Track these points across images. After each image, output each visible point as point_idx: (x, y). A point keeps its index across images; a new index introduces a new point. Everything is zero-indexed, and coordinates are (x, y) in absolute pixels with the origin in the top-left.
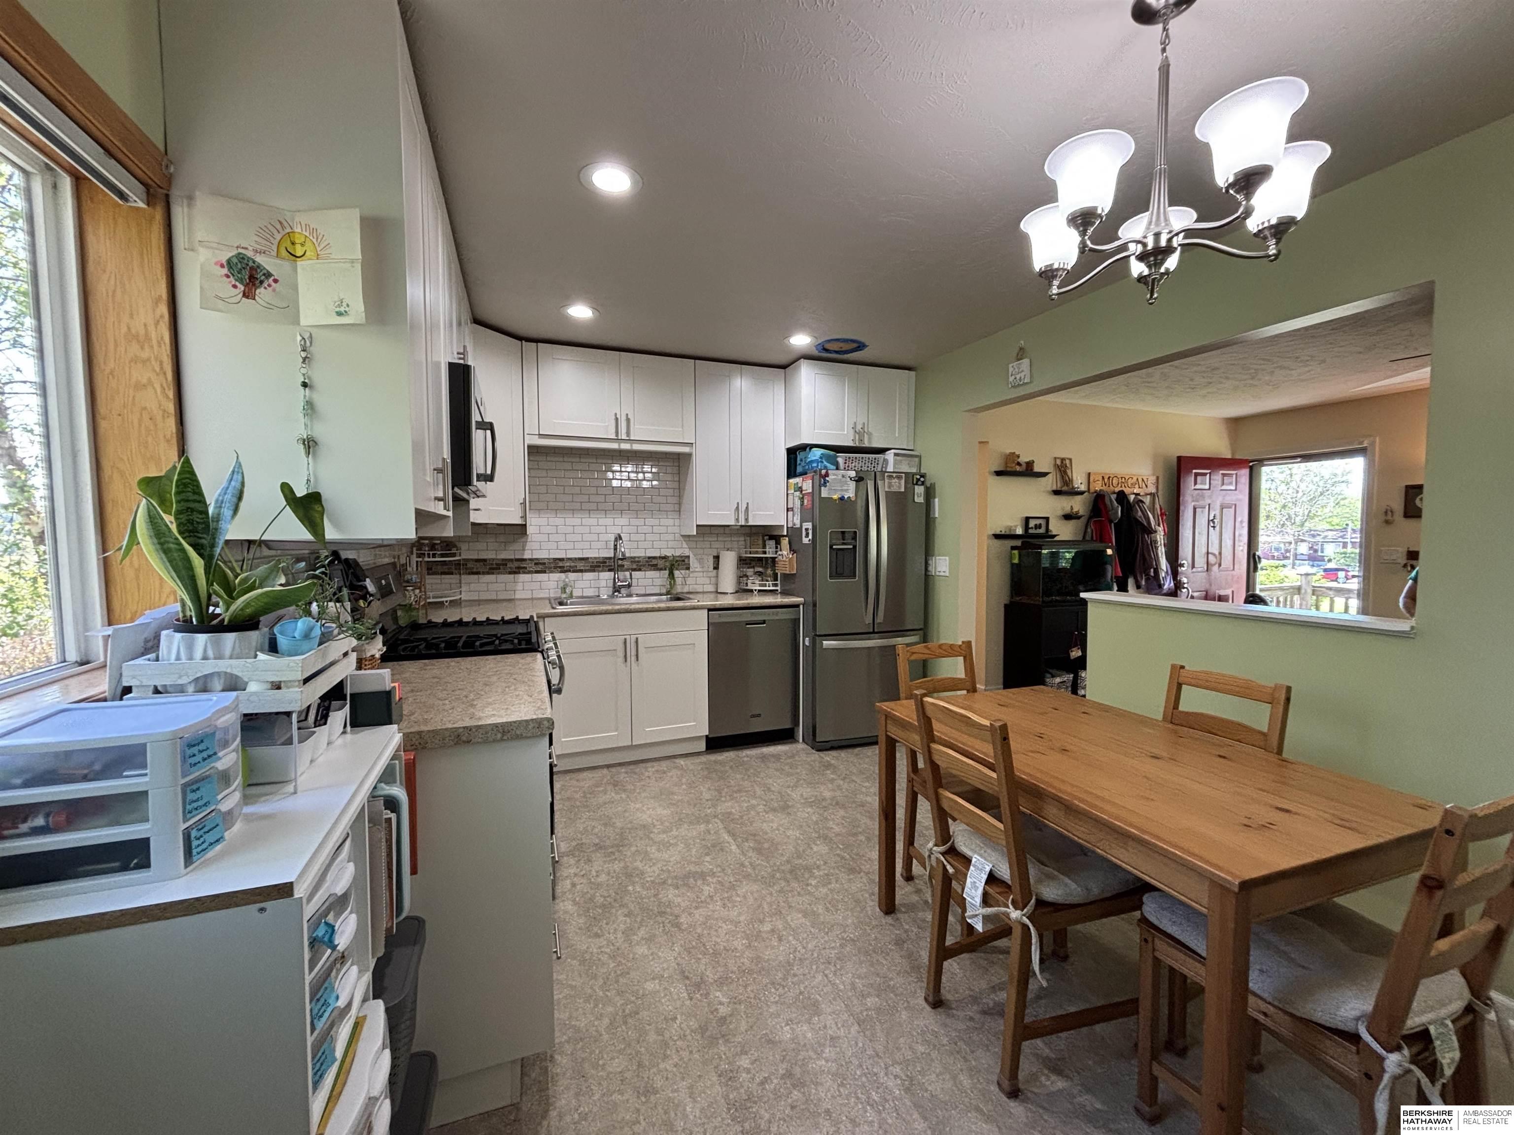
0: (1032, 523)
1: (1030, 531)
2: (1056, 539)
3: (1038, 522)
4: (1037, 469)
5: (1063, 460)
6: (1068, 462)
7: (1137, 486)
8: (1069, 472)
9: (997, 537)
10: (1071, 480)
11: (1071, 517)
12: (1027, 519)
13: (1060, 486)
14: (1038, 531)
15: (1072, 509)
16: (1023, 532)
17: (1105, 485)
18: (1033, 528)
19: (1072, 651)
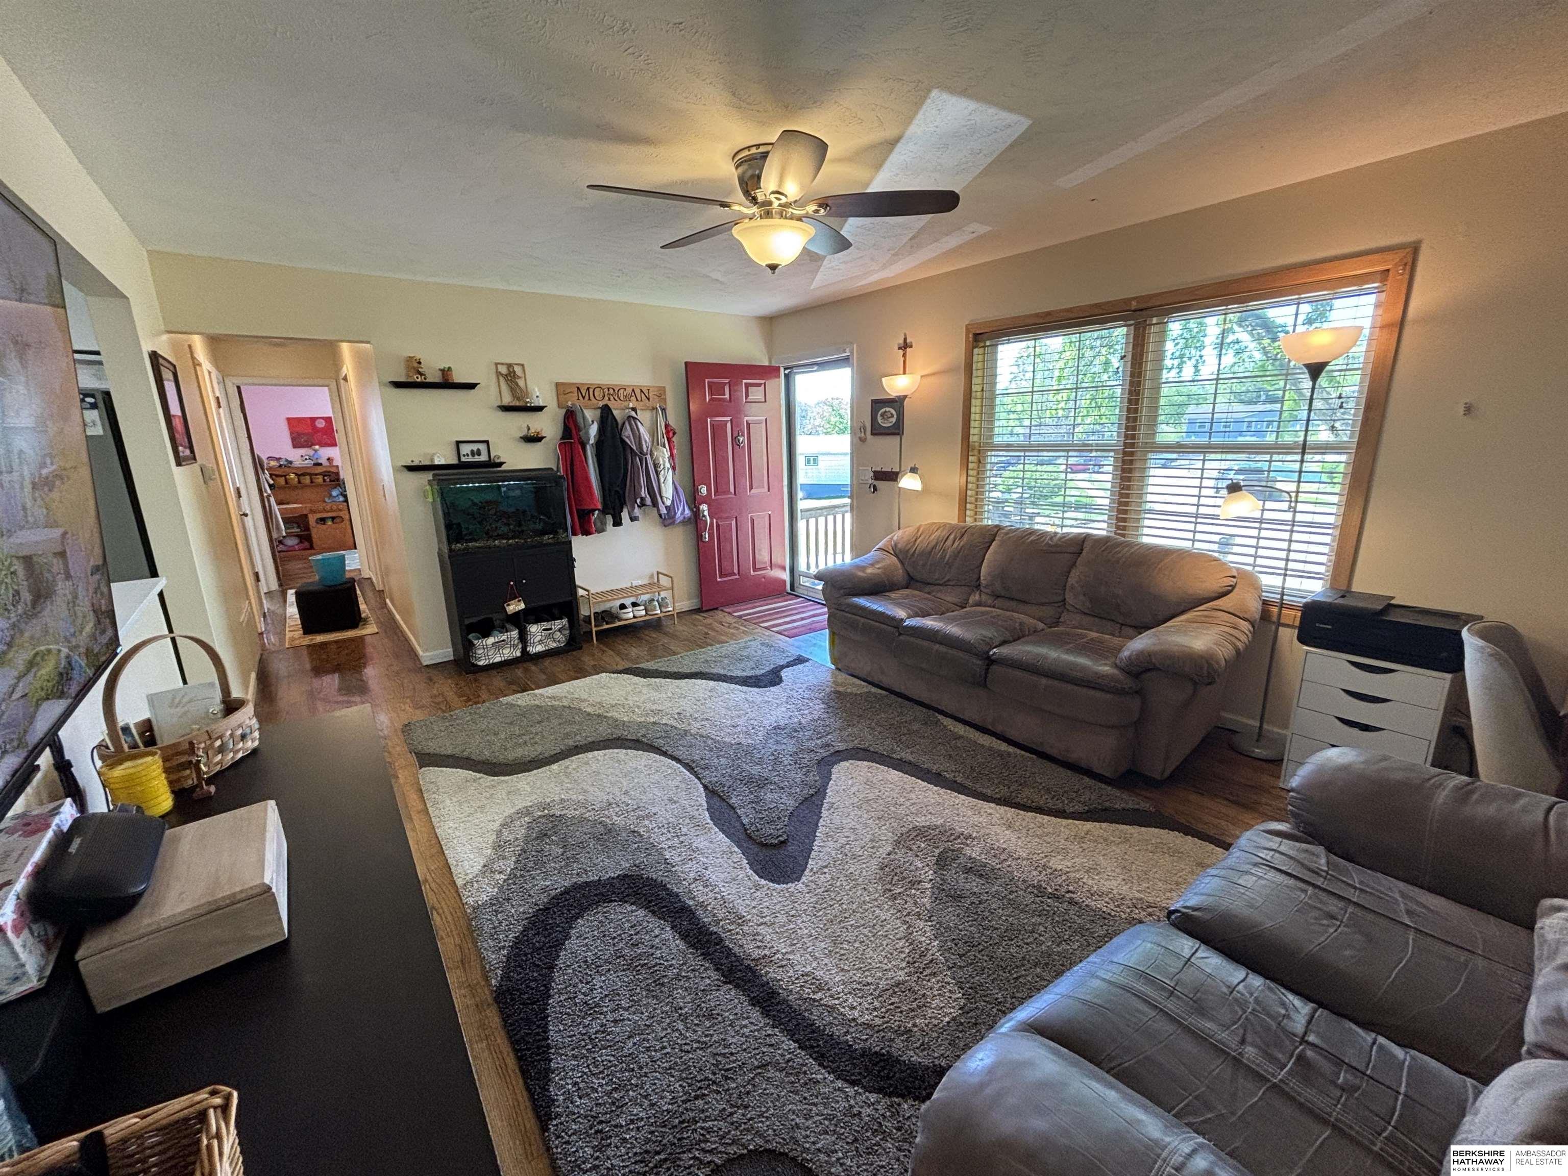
0: (466, 449)
1: (463, 459)
2: (504, 468)
3: (475, 447)
4: (458, 378)
5: (510, 366)
6: (518, 370)
7: (633, 398)
8: (521, 383)
9: (411, 469)
10: (527, 394)
11: (532, 439)
12: (458, 443)
13: (507, 400)
14: (477, 459)
15: (529, 429)
16: (453, 461)
17: (584, 398)
18: (468, 455)
19: (508, 605)
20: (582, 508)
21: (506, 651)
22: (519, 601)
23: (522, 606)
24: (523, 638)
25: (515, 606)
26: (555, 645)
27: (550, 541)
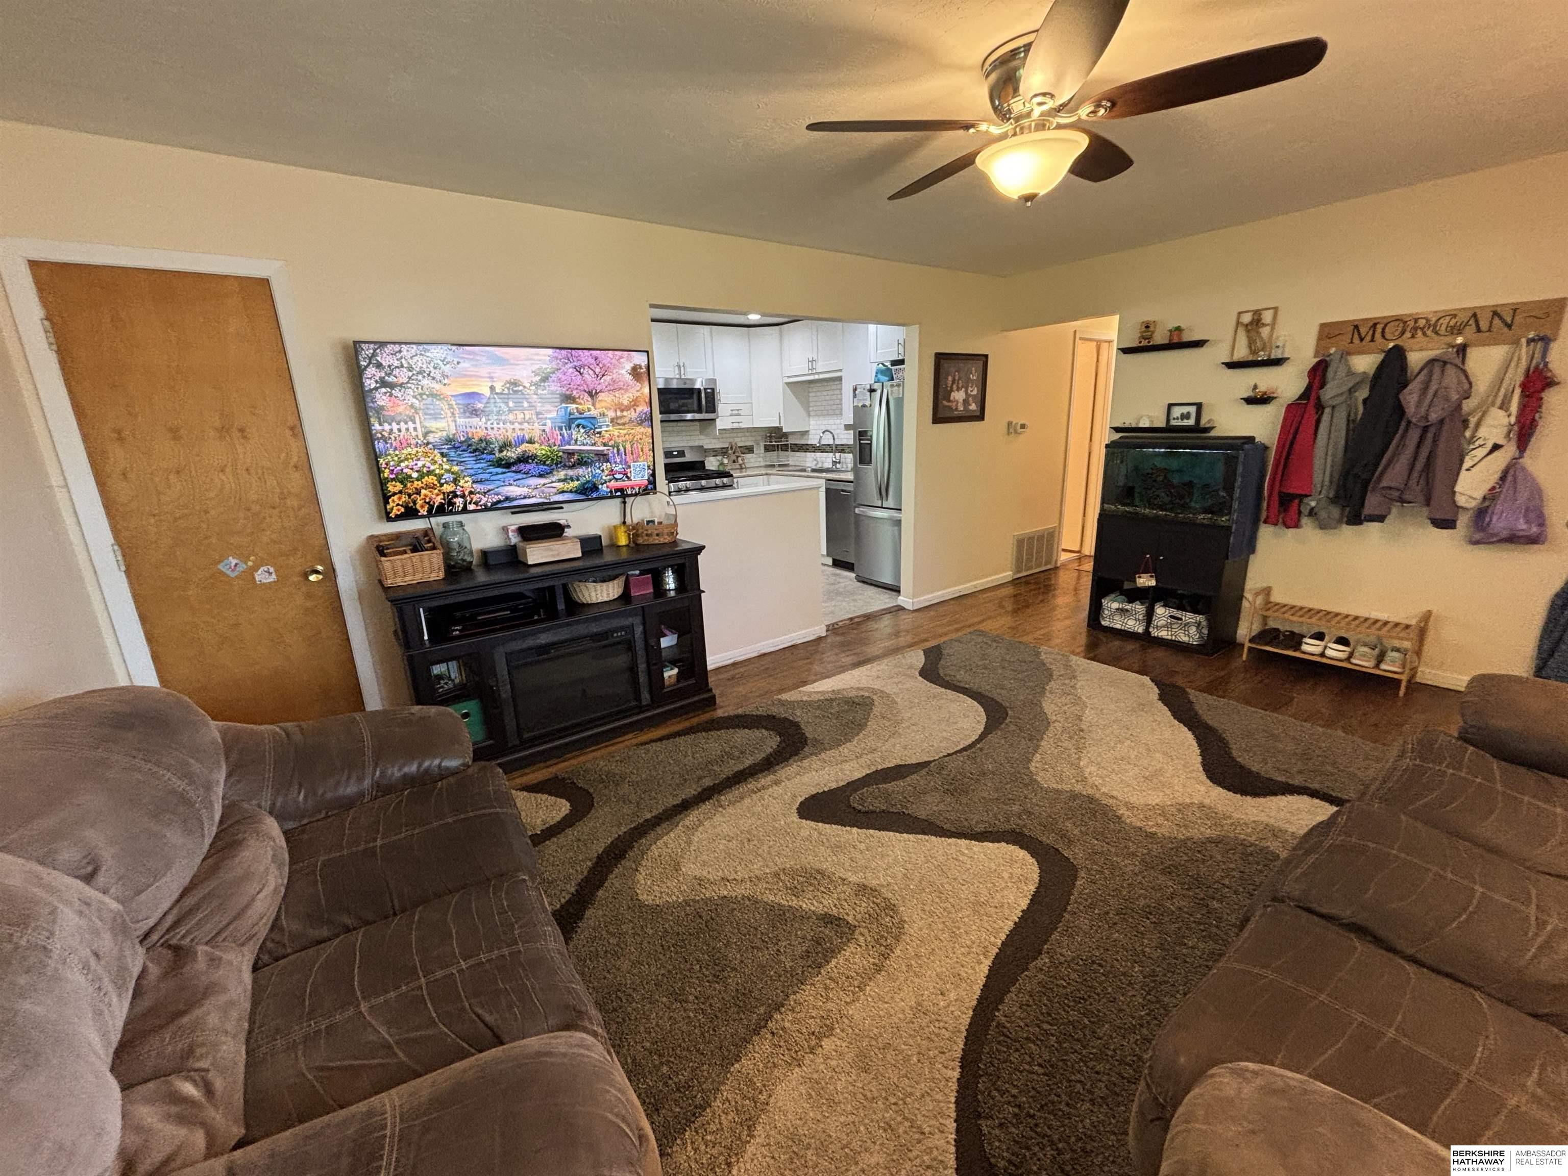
0: (1177, 412)
1: (1172, 422)
2: (1213, 433)
3: (1185, 410)
4: (1187, 337)
9: (1120, 430)
11: (1258, 400)
12: (1170, 406)
13: (1242, 353)
14: (1186, 423)
15: (1255, 387)
16: (1161, 423)
17: (1362, 340)
18: (1177, 418)
19: (1140, 577)
20: (1285, 491)
21: (1131, 622)
22: (1152, 576)
23: (1153, 583)
24: (1150, 615)
25: (1146, 581)
26: (1186, 639)
27: (1205, 522)
